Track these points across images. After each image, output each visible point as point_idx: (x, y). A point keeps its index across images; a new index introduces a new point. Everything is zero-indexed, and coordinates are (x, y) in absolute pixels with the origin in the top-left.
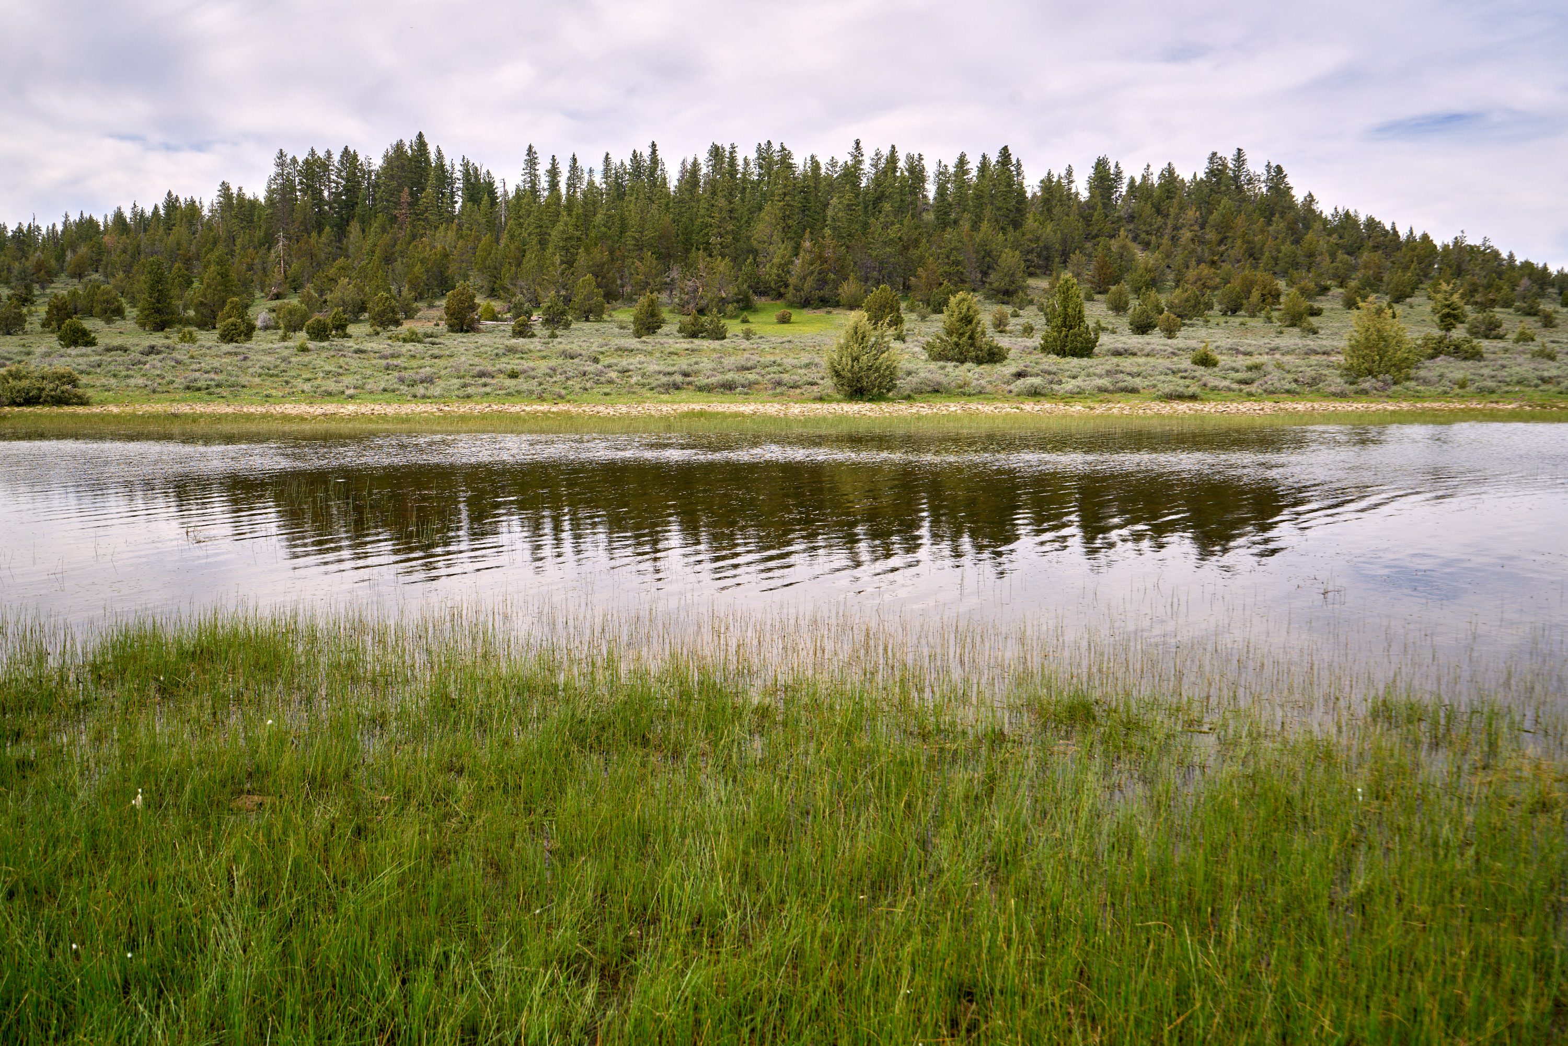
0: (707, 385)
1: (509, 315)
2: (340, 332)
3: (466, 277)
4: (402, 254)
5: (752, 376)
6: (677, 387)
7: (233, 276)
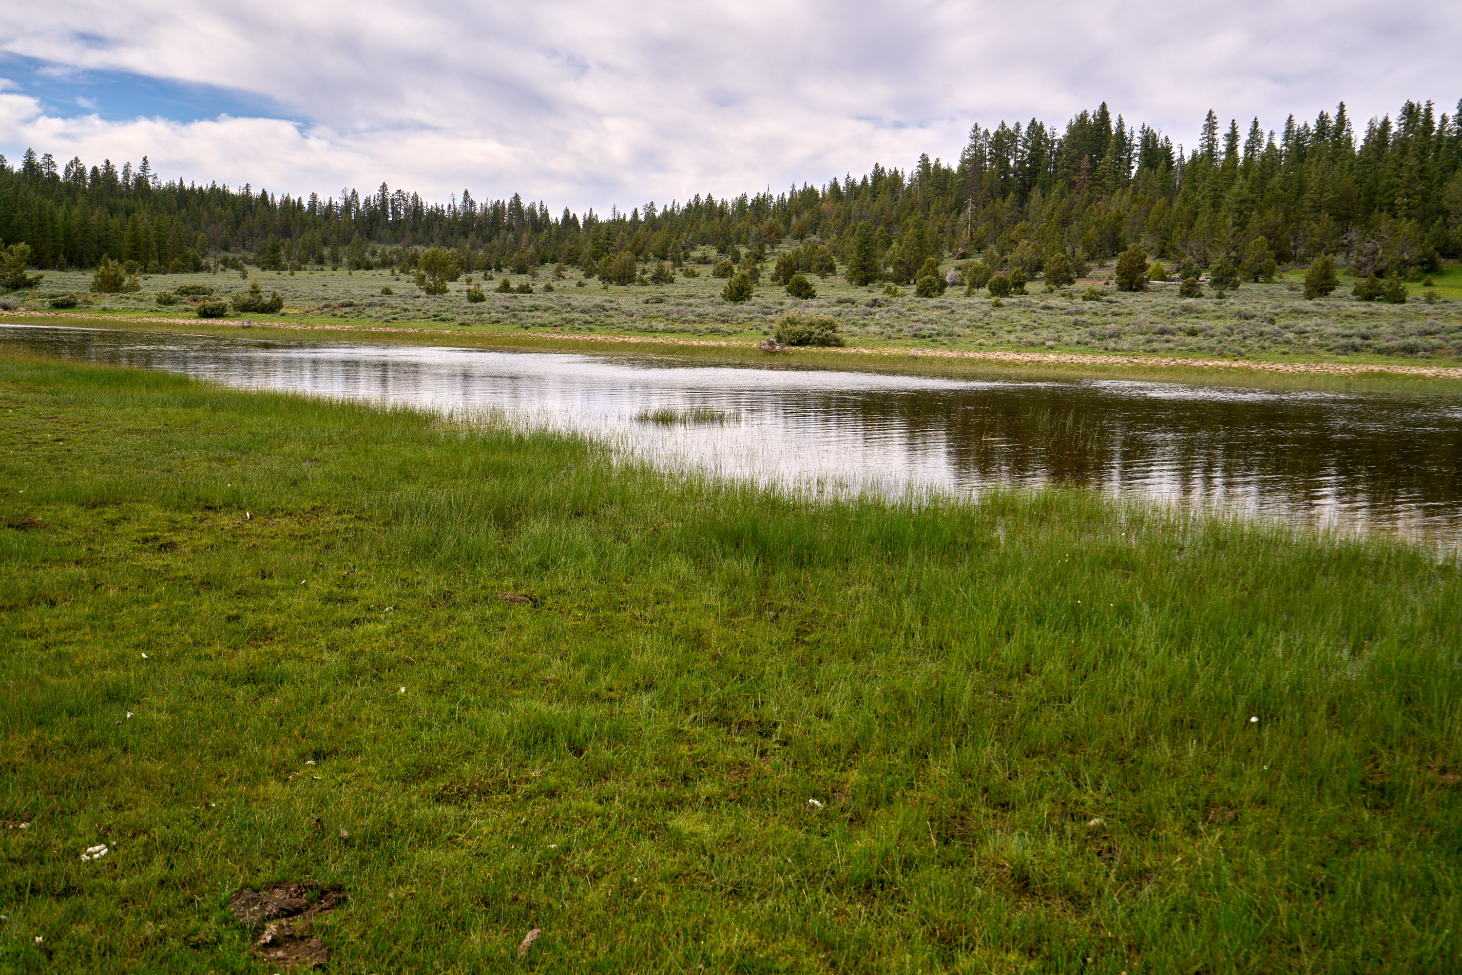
0: (1387, 348)
1: (1177, 275)
2: (1018, 289)
3: (1137, 239)
4: (1078, 217)
5: (1435, 341)
6: (1356, 349)
7: (928, 237)
